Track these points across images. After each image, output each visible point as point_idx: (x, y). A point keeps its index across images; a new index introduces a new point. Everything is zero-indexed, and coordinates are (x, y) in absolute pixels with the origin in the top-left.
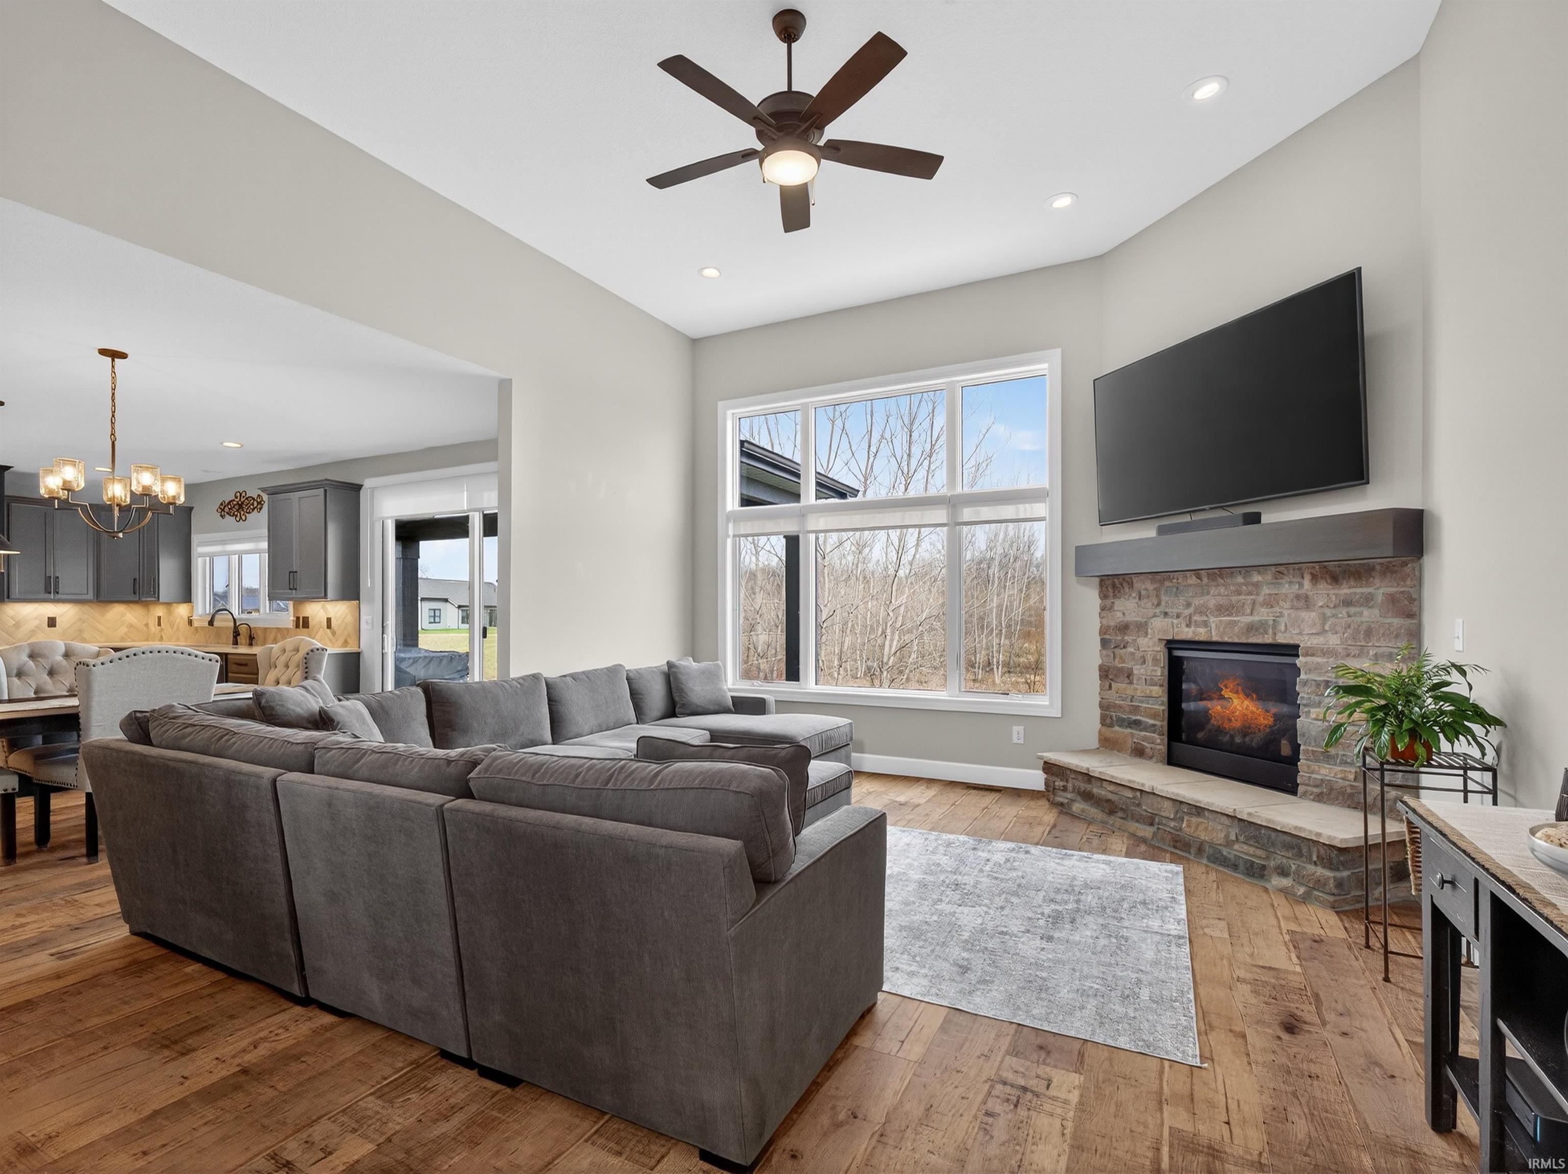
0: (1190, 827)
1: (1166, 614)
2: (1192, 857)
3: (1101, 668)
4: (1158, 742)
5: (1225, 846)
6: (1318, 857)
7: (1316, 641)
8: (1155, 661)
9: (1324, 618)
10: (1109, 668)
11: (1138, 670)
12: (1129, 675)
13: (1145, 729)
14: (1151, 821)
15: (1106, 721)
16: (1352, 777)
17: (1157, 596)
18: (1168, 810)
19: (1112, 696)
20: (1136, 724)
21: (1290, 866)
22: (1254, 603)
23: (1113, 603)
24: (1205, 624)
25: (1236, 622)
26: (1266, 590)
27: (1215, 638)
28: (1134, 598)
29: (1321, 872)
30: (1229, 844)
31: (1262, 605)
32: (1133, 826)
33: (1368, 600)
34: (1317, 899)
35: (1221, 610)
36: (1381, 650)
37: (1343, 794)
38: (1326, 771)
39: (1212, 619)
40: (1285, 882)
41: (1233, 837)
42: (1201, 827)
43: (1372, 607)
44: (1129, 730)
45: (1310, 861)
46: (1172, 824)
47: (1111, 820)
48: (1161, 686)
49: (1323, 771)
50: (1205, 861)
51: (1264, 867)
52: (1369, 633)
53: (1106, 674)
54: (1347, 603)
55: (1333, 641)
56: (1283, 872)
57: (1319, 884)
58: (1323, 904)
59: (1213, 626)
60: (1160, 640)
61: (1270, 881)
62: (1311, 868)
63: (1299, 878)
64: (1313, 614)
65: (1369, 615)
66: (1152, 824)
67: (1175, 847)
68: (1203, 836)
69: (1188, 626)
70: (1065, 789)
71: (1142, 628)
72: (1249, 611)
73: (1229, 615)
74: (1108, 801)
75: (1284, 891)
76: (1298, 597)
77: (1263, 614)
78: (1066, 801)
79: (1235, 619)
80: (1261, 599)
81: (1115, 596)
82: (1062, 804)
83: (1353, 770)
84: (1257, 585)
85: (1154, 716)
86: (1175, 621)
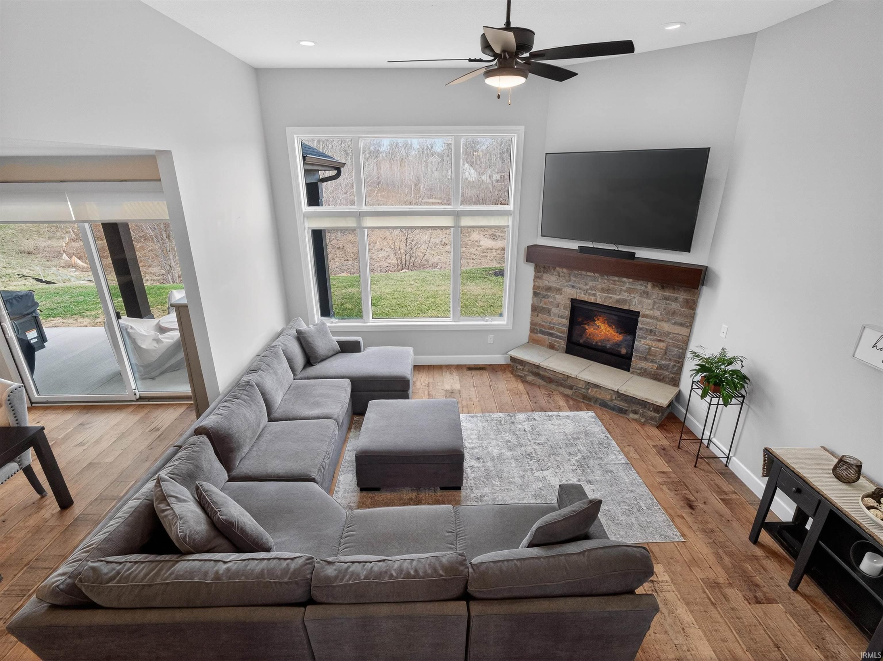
0: (591, 392)
1: (573, 287)
2: (592, 404)
3: (533, 306)
4: (563, 344)
5: (610, 401)
6: (653, 409)
7: (649, 312)
8: (565, 308)
9: (654, 303)
10: (538, 307)
11: (553, 310)
12: (549, 311)
13: (556, 337)
14: (571, 388)
15: (532, 330)
16: (656, 368)
17: (569, 277)
18: (581, 385)
19: (538, 320)
20: (551, 335)
21: (639, 411)
22: (621, 290)
23: (542, 275)
24: (594, 295)
25: (611, 297)
26: (628, 285)
27: (599, 302)
28: (556, 275)
29: (653, 414)
30: (612, 400)
31: (625, 292)
32: (561, 389)
33: (676, 300)
34: (649, 423)
35: (603, 290)
36: (678, 321)
37: (650, 374)
38: (644, 364)
39: (598, 293)
40: (636, 416)
41: (614, 398)
42: (598, 393)
43: (677, 302)
44: (547, 337)
45: (649, 409)
46: (583, 390)
47: (549, 385)
48: (567, 319)
49: (642, 364)
50: (598, 406)
51: (627, 410)
52: (674, 313)
53: (535, 309)
54: (666, 298)
55: (657, 313)
56: (635, 412)
57: (652, 418)
58: (652, 425)
59: (599, 297)
60: (569, 298)
61: (629, 415)
62: (649, 413)
63: (642, 415)
64: (650, 301)
65: (674, 306)
66: (572, 389)
67: (583, 399)
68: (599, 396)
69: (585, 294)
70: (523, 370)
71: (559, 291)
72: (618, 294)
73: (608, 293)
74: (549, 378)
75: (635, 420)
76: (644, 292)
77: (625, 296)
78: (523, 375)
79: (611, 296)
80: (624, 288)
81: (544, 272)
82: (521, 377)
83: (656, 366)
84: (624, 282)
85: (562, 332)
86: (578, 291)
